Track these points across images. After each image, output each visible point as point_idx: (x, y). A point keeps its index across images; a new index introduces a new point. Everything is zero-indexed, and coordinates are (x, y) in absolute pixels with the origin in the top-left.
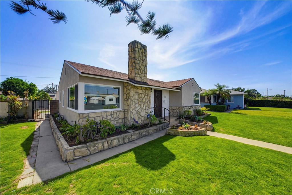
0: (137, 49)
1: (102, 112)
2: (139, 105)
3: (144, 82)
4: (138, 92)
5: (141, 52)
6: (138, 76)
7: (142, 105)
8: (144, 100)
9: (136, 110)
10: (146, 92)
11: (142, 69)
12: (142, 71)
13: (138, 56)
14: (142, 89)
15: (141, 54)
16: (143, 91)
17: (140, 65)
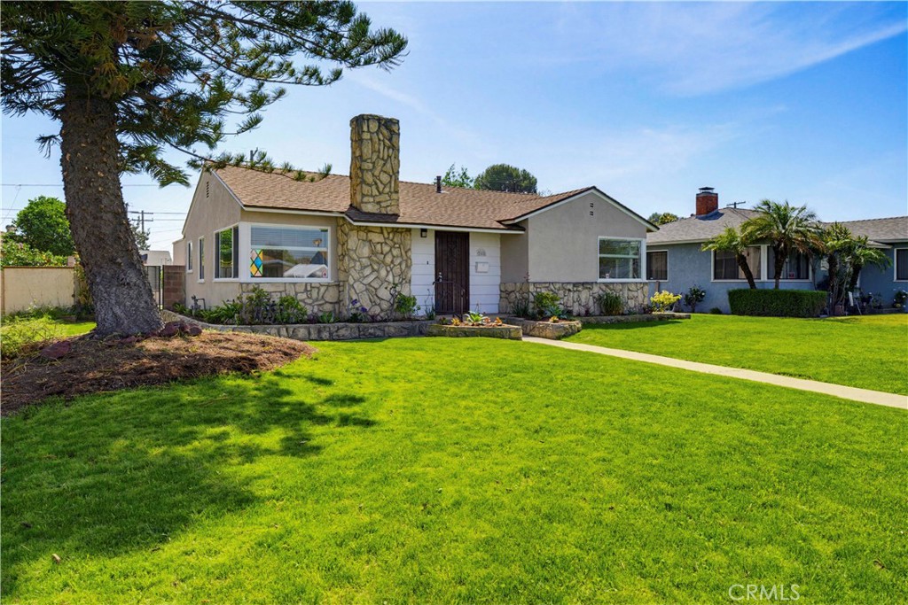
0: (366, 136)
1: (285, 283)
2: (373, 270)
3: (389, 213)
4: (370, 238)
5: (379, 140)
6: (371, 200)
7: (383, 273)
8: (388, 259)
9: (365, 282)
10: (395, 240)
11: (381, 182)
12: (381, 187)
13: (370, 152)
14: (382, 233)
15: (379, 144)
16: (386, 235)
17: (376, 173)
